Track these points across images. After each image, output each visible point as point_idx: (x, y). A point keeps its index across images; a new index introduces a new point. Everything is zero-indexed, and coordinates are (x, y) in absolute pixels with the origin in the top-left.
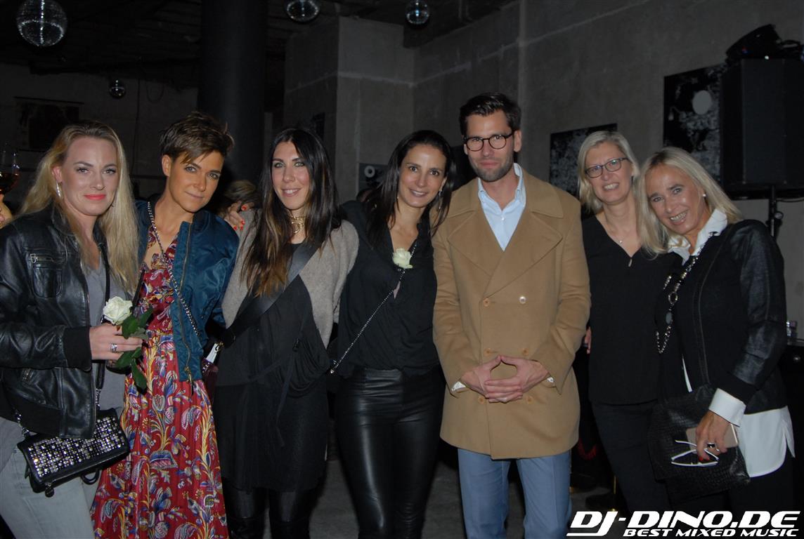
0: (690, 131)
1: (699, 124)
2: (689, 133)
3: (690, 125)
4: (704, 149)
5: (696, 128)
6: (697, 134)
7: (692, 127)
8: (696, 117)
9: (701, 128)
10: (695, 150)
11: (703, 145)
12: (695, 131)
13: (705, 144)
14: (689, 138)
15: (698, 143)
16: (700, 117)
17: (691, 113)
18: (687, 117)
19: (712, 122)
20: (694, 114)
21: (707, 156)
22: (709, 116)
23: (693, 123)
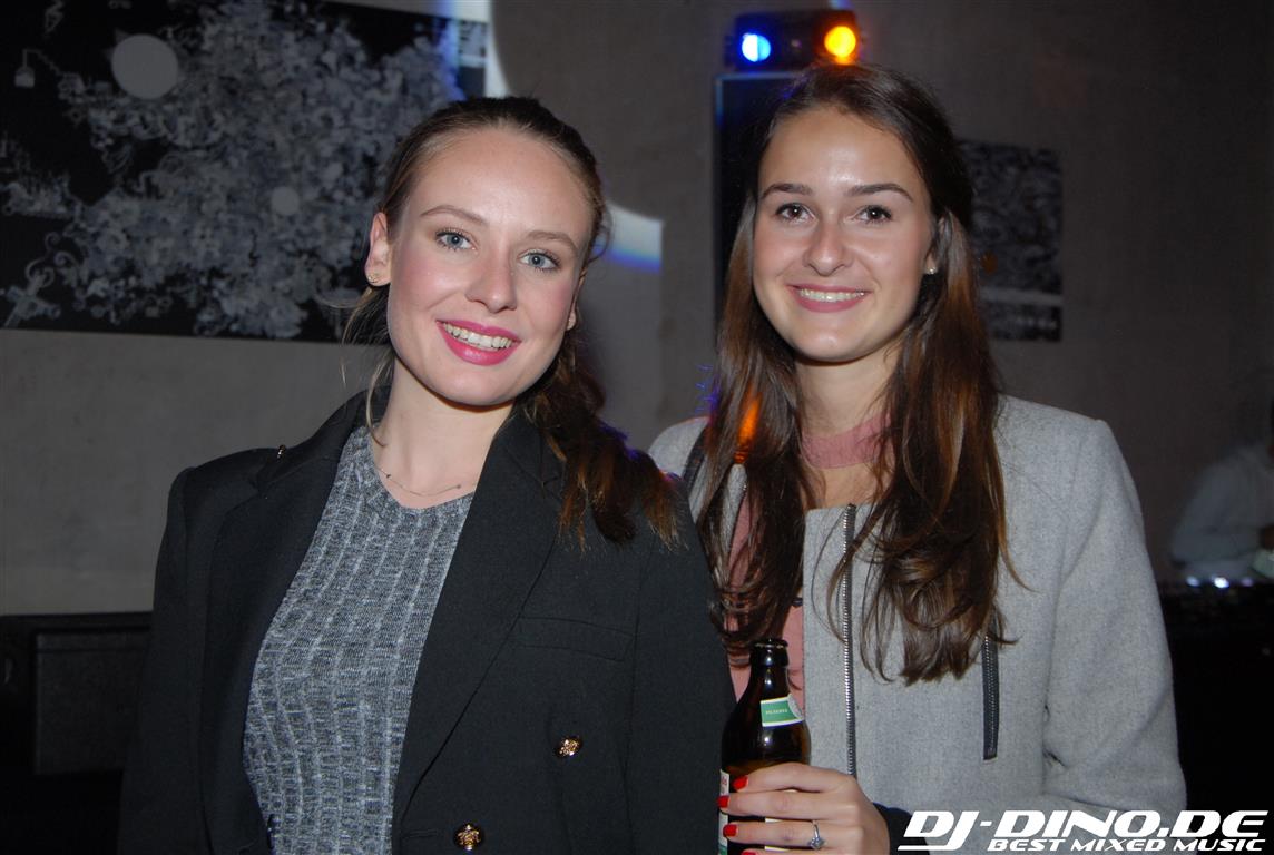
0: (103, 134)
1: (134, 121)
2: (98, 139)
3: (103, 119)
4: (153, 191)
5: (123, 131)
6: (127, 149)
7: (109, 126)
8: (123, 101)
9: (143, 134)
10: (118, 189)
11: (148, 180)
12: (119, 141)
13: (155, 181)
14: (99, 153)
15: (133, 173)
16: (138, 104)
17: (102, 86)
18: (90, 92)
19: (181, 128)
20: (116, 89)
21: (162, 214)
22: (169, 107)
23: (113, 115)
